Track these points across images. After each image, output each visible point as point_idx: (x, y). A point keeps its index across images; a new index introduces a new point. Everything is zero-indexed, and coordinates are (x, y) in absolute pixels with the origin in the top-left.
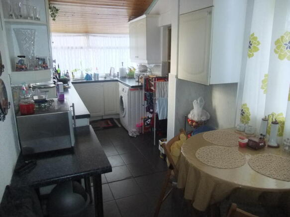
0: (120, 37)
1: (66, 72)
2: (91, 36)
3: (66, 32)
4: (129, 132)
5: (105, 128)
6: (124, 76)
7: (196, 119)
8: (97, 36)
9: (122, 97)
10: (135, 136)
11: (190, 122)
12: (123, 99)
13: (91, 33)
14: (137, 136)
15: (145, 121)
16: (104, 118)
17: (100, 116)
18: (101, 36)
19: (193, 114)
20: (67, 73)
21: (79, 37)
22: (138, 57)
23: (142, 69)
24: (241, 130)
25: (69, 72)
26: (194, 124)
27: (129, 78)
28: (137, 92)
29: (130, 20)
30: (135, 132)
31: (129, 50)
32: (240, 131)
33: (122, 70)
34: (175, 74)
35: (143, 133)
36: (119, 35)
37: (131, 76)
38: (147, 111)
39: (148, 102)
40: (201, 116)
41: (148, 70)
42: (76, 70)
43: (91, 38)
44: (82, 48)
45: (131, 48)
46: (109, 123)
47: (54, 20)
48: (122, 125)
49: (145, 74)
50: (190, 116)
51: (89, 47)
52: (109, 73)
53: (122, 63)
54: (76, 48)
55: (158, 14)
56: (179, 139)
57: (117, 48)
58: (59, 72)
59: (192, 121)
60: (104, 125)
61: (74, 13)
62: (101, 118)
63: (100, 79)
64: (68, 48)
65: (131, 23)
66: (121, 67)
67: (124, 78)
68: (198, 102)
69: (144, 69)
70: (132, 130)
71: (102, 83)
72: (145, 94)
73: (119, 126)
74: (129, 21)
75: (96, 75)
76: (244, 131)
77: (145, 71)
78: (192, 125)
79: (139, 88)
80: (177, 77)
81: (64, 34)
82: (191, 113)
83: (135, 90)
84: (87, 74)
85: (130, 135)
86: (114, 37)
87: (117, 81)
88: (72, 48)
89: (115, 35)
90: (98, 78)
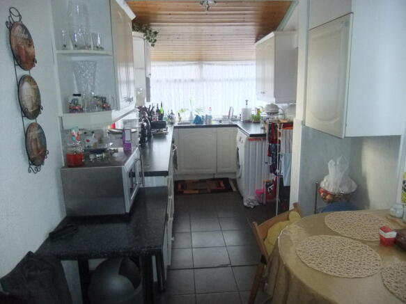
0: (245, 65)
1: (170, 112)
2: (205, 64)
3: (173, 60)
4: (245, 200)
5: (213, 191)
6: (248, 119)
7: (331, 190)
8: (213, 64)
9: (238, 149)
10: (252, 207)
11: (322, 194)
12: (239, 151)
13: (206, 61)
14: (255, 207)
15: (267, 186)
16: (216, 177)
17: (211, 174)
18: (219, 64)
19: (327, 181)
20: (172, 113)
21: (189, 67)
22: (264, 93)
23: (271, 110)
24: (397, 216)
25: (174, 112)
26: (328, 197)
27: (254, 123)
28: (258, 144)
29: (257, 40)
30: (252, 201)
31: (254, 83)
32: (395, 217)
33: (246, 111)
34: (302, 119)
35: (265, 202)
36: (244, 63)
37: (257, 121)
38: (271, 172)
39: (273, 158)
40: (341, 186)
41: (280, 111)
42: (182, 111)
43: (206, 67)
44: (192, 81)
45: (257, 80)
46: (222, 184)
47: (153, 45)
48: (237, 189)
49: (275, 117)
50: (323, 185)
51: (202, 80)
52: (228, 114)
53: (247, 101)
54: (186, 81)
55: (293, 29)
56: (288, 219)
57: (241, 80)
58: (162, 112)
59: (326, 193)
60: (214, 186)
61: (180, 35)
62: (212, 177)
63: (214, 123)
64: (175, 80)
65: (258, 45)
66: (245, 107)
67: (247, 122)
68: (338, 163)
69: (273, 110)
70: (249, 197)
71: (214, 129)
72: (270, 146)
73: (234, 189)
74: (256, 42)
75: (209, 118)
76: (401, 218)
77: (276, 113)
78: (325, 199)
79: (261, 138)
80: (303, 123)
81: (171, 63)
82: (325, 180)
83: (256, 140)
84: (197, 116)
85: (245, 204)
86: (237, 65)
87: (236, 126)
88: (180, 80)
89: (238, 63)
90: (210, 121)
